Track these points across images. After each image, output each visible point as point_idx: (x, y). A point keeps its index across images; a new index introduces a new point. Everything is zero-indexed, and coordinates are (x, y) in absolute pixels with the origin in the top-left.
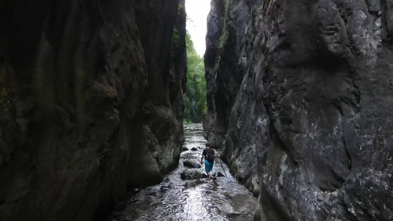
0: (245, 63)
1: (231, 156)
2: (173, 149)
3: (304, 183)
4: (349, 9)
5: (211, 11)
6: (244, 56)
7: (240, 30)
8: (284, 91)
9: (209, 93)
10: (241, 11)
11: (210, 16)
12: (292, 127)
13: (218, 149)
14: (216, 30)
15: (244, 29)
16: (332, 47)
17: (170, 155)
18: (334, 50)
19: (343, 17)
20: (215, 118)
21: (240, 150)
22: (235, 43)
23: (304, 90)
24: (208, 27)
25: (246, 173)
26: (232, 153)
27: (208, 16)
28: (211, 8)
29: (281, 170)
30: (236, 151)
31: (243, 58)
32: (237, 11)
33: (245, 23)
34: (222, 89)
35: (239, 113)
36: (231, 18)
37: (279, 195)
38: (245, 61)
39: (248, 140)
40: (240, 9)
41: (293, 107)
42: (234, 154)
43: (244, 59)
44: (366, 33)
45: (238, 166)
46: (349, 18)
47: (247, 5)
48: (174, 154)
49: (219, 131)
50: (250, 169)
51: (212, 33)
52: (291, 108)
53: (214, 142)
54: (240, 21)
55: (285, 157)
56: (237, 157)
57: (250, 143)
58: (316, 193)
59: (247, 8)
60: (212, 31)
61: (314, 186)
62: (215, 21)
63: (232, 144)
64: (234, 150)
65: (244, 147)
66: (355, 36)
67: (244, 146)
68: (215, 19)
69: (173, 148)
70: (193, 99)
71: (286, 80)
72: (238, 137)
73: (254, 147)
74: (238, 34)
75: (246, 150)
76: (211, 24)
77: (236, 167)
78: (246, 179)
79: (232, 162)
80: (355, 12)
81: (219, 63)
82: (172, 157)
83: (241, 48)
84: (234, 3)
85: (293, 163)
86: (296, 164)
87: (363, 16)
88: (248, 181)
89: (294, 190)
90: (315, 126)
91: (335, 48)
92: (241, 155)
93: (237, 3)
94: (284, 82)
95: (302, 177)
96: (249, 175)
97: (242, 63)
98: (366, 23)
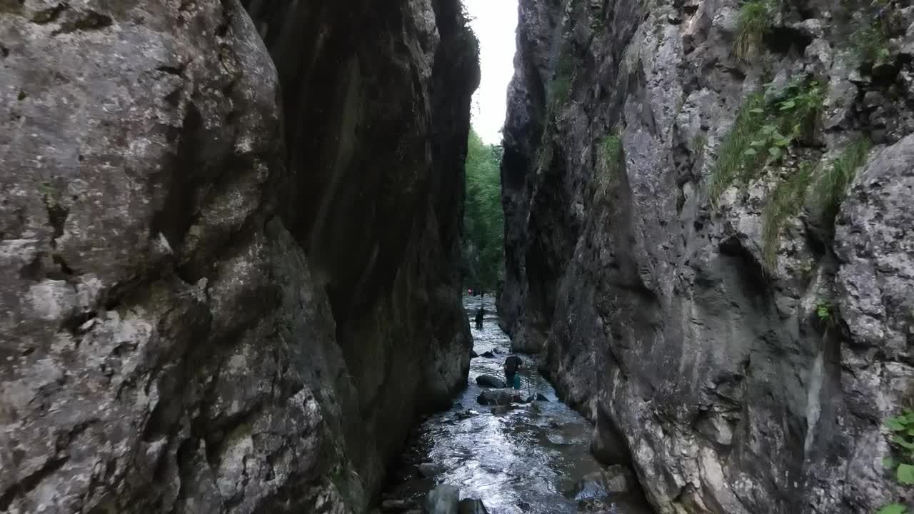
0: (581, 215)
1: (558, 367)
2: (460, 356)
3: (632, 396)
4: (655, 259)
5: (515, 78)
6: (579, 203)
7: (572, 152)
8: (615, 308)
9: (512, 241)
10: (575, 120)
11: (513, 89)
12: (622, 342)
13: (533, 356)
14: (526, 119)
15: (580, 152)
16: (646, 283)
17: (456, 365)
18: (647, 286)
19: (652, 263)
20: (525, 294)
21: (573, 358)
22: (565, 173)
23: (631, 310)
24: (509, 109)
25: (582, 395)
26: (560, 363)
27: (509, 88)
28: (516, 74)
29: (614, 385)
30: (567, 360)
31: (578, 205)
32: (567, 119)
33: (581, 143)
34: (541, 246)
35: (571, 300)
36: (557, 130)
37: (613, 411)
38: (582, 212)
39: (585, 345)
40: (573, 117)
41: (622, 324)
42: (562, 365)
43: (580, 207)
44: (667, 279)
45: (570, 385)
46: (656, 265)
47: (585, 113)
48: (462, 365)
49: (535, 320)
50: (587, 387)
51: (518, 124)
52: (620, 325)
53: (524, 341)
54: (573, 138)
55: (617, 372)
56: (568, 369)
57: (587, 350)
58: (640, 404)
59: (584, 117)
60: (519, 119)
61: (639, 397)
62: (524, 101)
63: (560, 348)
64: (563, 358)
65: (579, 354)
66: (659, 280)
67: (579, 351)
68: (524, 97)
69: (460, 354)
70: (470, 241)
71: (616, 298)
72: (569, 337)
73: (593, 355)
74: (570, 159)
75: (580, 358)
76: (515, 106)
77: (567, 385)
78: (582, 402)
79: (559, 378)
80: (659, 261)
81: (535, 197)
82: (459, 369)
83: (575, 185)
84: (562, 105)
85: (624, 377)
86: (625, 378)
87: (665, 265)
88: (585, 404)
89: (624, 402)
90: (640, 343)
91: (648, 284)
92: (574, 367)
93: (568, 106)
94: (614, 299)
95: (630, 391)
96: (585, 398)
97: (576, 214)
98: (667, 270)
